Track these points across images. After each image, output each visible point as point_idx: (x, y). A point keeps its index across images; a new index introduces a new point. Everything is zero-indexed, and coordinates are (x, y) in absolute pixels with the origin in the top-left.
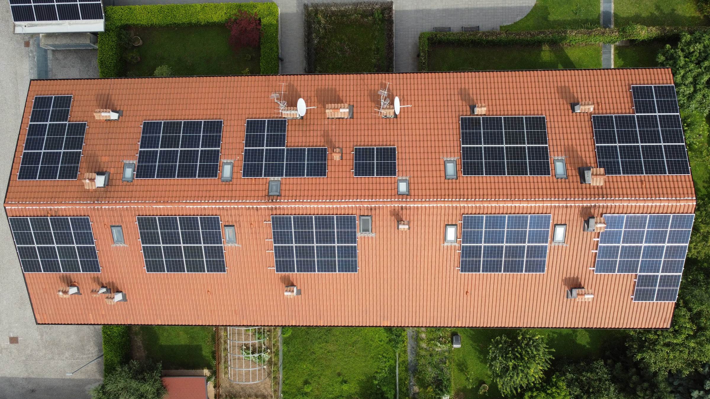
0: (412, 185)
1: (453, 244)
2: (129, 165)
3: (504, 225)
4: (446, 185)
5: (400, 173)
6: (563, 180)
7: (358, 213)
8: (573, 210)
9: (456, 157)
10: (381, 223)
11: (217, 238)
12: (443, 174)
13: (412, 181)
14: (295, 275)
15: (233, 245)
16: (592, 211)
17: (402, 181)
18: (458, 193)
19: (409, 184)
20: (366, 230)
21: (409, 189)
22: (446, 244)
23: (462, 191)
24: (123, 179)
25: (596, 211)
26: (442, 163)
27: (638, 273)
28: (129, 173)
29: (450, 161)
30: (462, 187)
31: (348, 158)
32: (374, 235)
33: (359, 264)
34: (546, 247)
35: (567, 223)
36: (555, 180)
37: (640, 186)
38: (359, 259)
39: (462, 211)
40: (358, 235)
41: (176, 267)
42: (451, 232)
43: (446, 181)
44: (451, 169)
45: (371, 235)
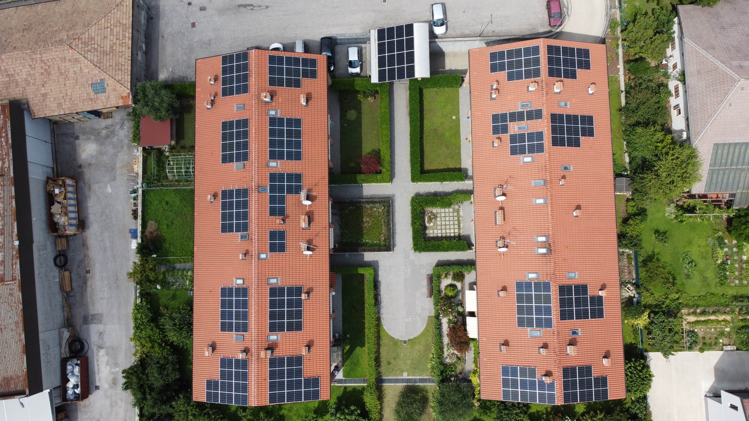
0: (264, 261)
1: (234, 283)
2: (276, 113)
3: (243, 309)
4: (264, 279)
5: (271, 255)
6: (266, 339)
7: (250, 233)
8: (251, 344)
9: (280, 284)
10: (245, 245)
11: (238, 160)
12: (270, 277)
13: (266, 261)
14: (220, 200)
15: (235, 168)
16: (250, 354)
17: (267, 256)
18: (259, 285)
19: (265, 259)
20: (242, 237)
21: (262, 259)
22: (235, 279)
23: (261, 287)
24: (269, 110)
25: (250, 356)
26: (277, 277)
27: (220, 381)
28: (272, 113)
29: (277, 281)
30: (263, 287)
31: (280, 227)
32: (239, 241)
33: (225, 234)
34: (233, 331)
35: (244, 342)
36: (266, 335)
37: (263, 378)
38: (228, 233)
39: (250, 287)
40: (239, 233)
41: (224, 138)
42: (240, 282)
43: (266, 279)
44: (273, 281)
45: (239, 240)
